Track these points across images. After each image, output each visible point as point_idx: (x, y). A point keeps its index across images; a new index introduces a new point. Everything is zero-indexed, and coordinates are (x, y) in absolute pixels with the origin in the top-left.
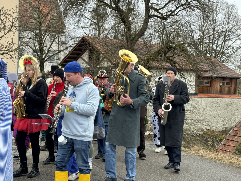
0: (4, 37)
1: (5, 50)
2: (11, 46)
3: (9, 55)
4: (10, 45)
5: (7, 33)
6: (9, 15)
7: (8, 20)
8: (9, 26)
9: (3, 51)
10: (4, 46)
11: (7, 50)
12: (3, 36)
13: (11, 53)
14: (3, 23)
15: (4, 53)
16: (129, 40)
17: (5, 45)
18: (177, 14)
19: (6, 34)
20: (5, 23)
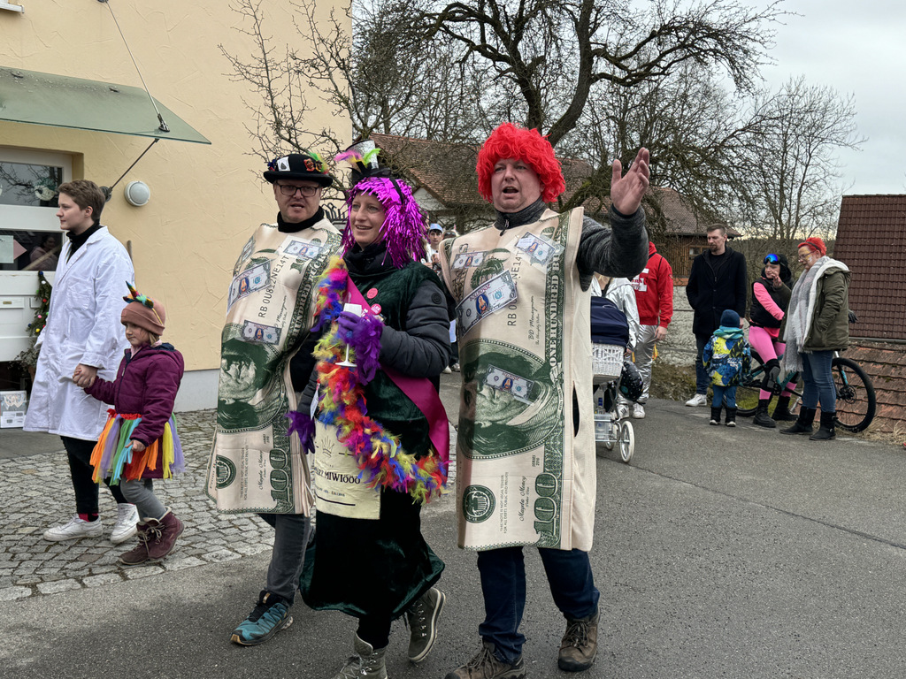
18: (666, 72)
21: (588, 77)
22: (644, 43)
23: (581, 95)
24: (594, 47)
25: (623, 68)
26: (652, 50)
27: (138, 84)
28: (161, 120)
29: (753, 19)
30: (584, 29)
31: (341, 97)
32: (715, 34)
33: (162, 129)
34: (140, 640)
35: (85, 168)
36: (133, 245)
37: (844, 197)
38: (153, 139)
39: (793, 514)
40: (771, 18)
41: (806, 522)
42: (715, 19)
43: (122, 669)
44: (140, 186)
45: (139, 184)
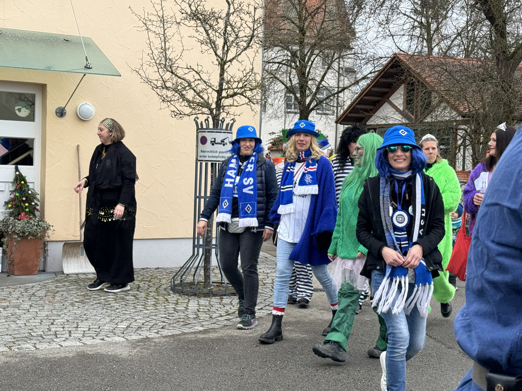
0: (235, 60)
1: (237, 88)
2: (250, 79)
3: (245, 97)
4: (248, 77)
5: (242, 51)
6: (247, 13)
7: (244, 25)
8: (245, 36)
9: (233, 89)
10: (236, 80)
11: (241, 88)
12: (233, 58)
13: (249, 94)
14: (234, 32)
15: (235, 94)
16: (501, 58)
17: (237, 77)
19: (239, 54)
20: (239, 32)
28: (87, 60)
33: (87, 67)
35: (48, 94)
44: (87, 106)
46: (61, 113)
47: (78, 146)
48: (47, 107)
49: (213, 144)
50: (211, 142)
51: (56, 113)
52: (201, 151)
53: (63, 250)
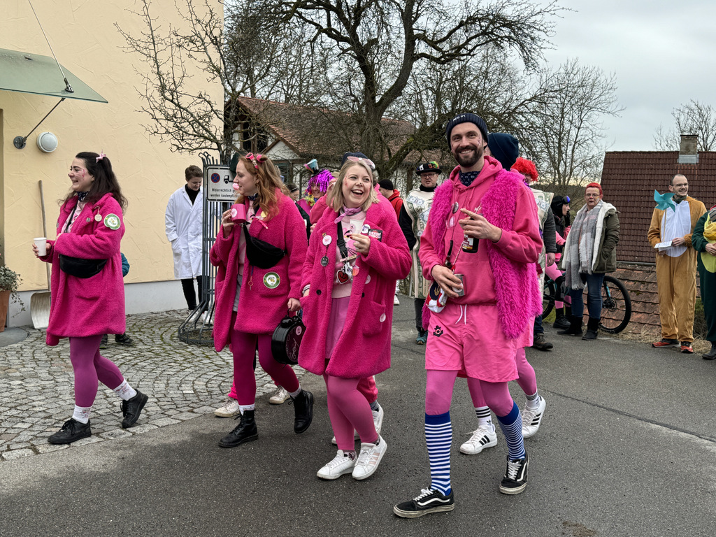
18: (472, 53)
21: (411, 56)
22: (454, 30)
23: (406, 70)
24: (416, 32)
25: (439, 50)
26: (461, 36)
27: (48, 54)
28: (67, 83)
29: (539, 13)
30: (408, 18)
31: (214, 67)
32: (509, 25)
33: (67, 90)
34: (49, 501)
35: (4, 121)
36: (43, 184)
37: (607, 153)
38: (61, 98)
39: (564, 396)
40: (552, 12)
41: (574, 402)
42: (509, 12)
43: (34, 525)
44: (49, 136)
45: (49, 135)
46: (20, 143)
47: (40, 182)
48: (4, 136)
49: (226, 183)
50: (225, 180)
51: (15, 143)
52: (213, 190)
53: (32, 302)
